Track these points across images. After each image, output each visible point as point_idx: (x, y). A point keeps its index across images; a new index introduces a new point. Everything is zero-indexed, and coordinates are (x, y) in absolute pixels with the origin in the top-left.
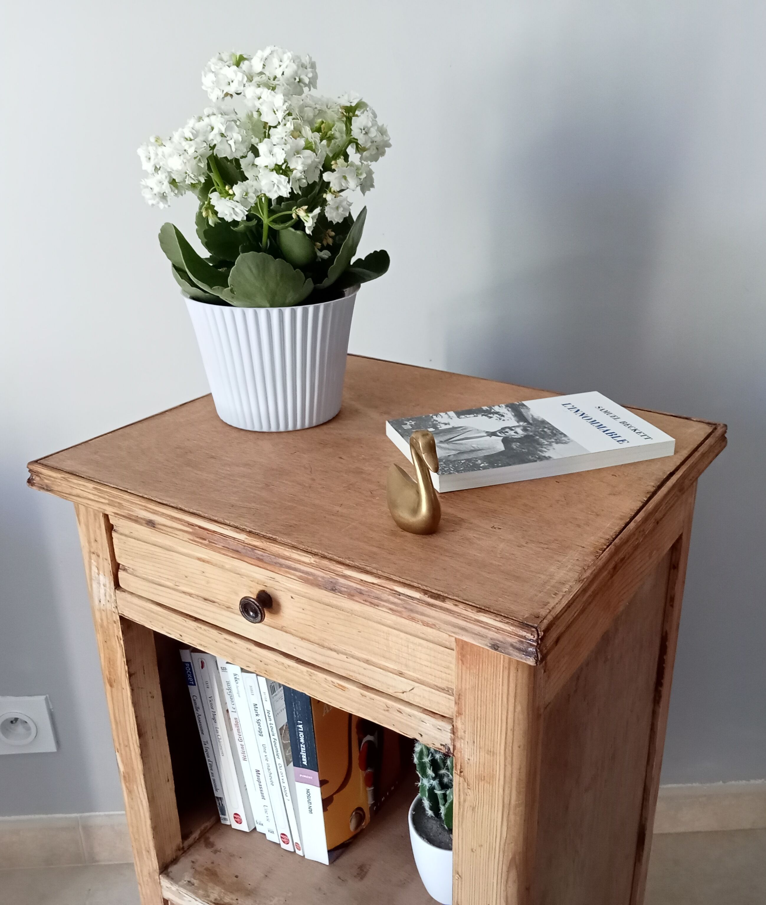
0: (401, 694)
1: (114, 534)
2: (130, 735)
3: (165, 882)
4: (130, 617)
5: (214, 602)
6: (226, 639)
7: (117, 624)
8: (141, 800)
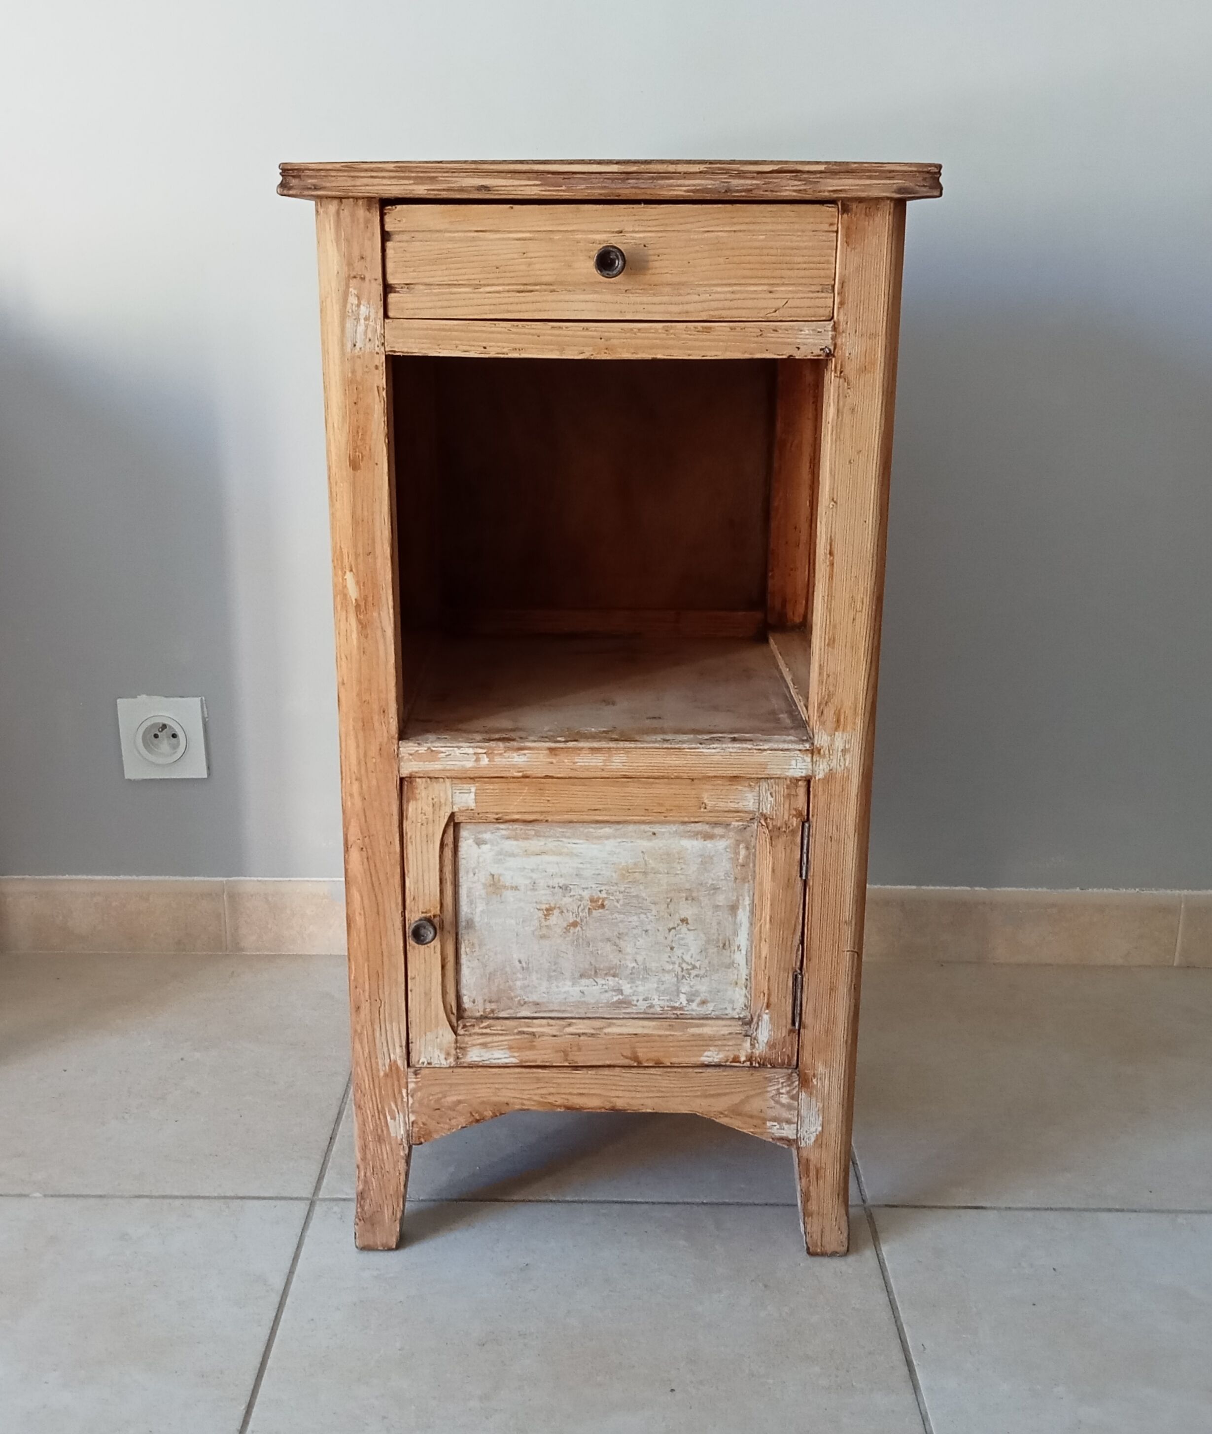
0: (774, 314)
1: (389, 244)
2: (378, 533)
3: (408, 748)
4: (405, 350)
5: (532, 291)
6: (553, 327)
7: (380, 368)
8: (383, 631)
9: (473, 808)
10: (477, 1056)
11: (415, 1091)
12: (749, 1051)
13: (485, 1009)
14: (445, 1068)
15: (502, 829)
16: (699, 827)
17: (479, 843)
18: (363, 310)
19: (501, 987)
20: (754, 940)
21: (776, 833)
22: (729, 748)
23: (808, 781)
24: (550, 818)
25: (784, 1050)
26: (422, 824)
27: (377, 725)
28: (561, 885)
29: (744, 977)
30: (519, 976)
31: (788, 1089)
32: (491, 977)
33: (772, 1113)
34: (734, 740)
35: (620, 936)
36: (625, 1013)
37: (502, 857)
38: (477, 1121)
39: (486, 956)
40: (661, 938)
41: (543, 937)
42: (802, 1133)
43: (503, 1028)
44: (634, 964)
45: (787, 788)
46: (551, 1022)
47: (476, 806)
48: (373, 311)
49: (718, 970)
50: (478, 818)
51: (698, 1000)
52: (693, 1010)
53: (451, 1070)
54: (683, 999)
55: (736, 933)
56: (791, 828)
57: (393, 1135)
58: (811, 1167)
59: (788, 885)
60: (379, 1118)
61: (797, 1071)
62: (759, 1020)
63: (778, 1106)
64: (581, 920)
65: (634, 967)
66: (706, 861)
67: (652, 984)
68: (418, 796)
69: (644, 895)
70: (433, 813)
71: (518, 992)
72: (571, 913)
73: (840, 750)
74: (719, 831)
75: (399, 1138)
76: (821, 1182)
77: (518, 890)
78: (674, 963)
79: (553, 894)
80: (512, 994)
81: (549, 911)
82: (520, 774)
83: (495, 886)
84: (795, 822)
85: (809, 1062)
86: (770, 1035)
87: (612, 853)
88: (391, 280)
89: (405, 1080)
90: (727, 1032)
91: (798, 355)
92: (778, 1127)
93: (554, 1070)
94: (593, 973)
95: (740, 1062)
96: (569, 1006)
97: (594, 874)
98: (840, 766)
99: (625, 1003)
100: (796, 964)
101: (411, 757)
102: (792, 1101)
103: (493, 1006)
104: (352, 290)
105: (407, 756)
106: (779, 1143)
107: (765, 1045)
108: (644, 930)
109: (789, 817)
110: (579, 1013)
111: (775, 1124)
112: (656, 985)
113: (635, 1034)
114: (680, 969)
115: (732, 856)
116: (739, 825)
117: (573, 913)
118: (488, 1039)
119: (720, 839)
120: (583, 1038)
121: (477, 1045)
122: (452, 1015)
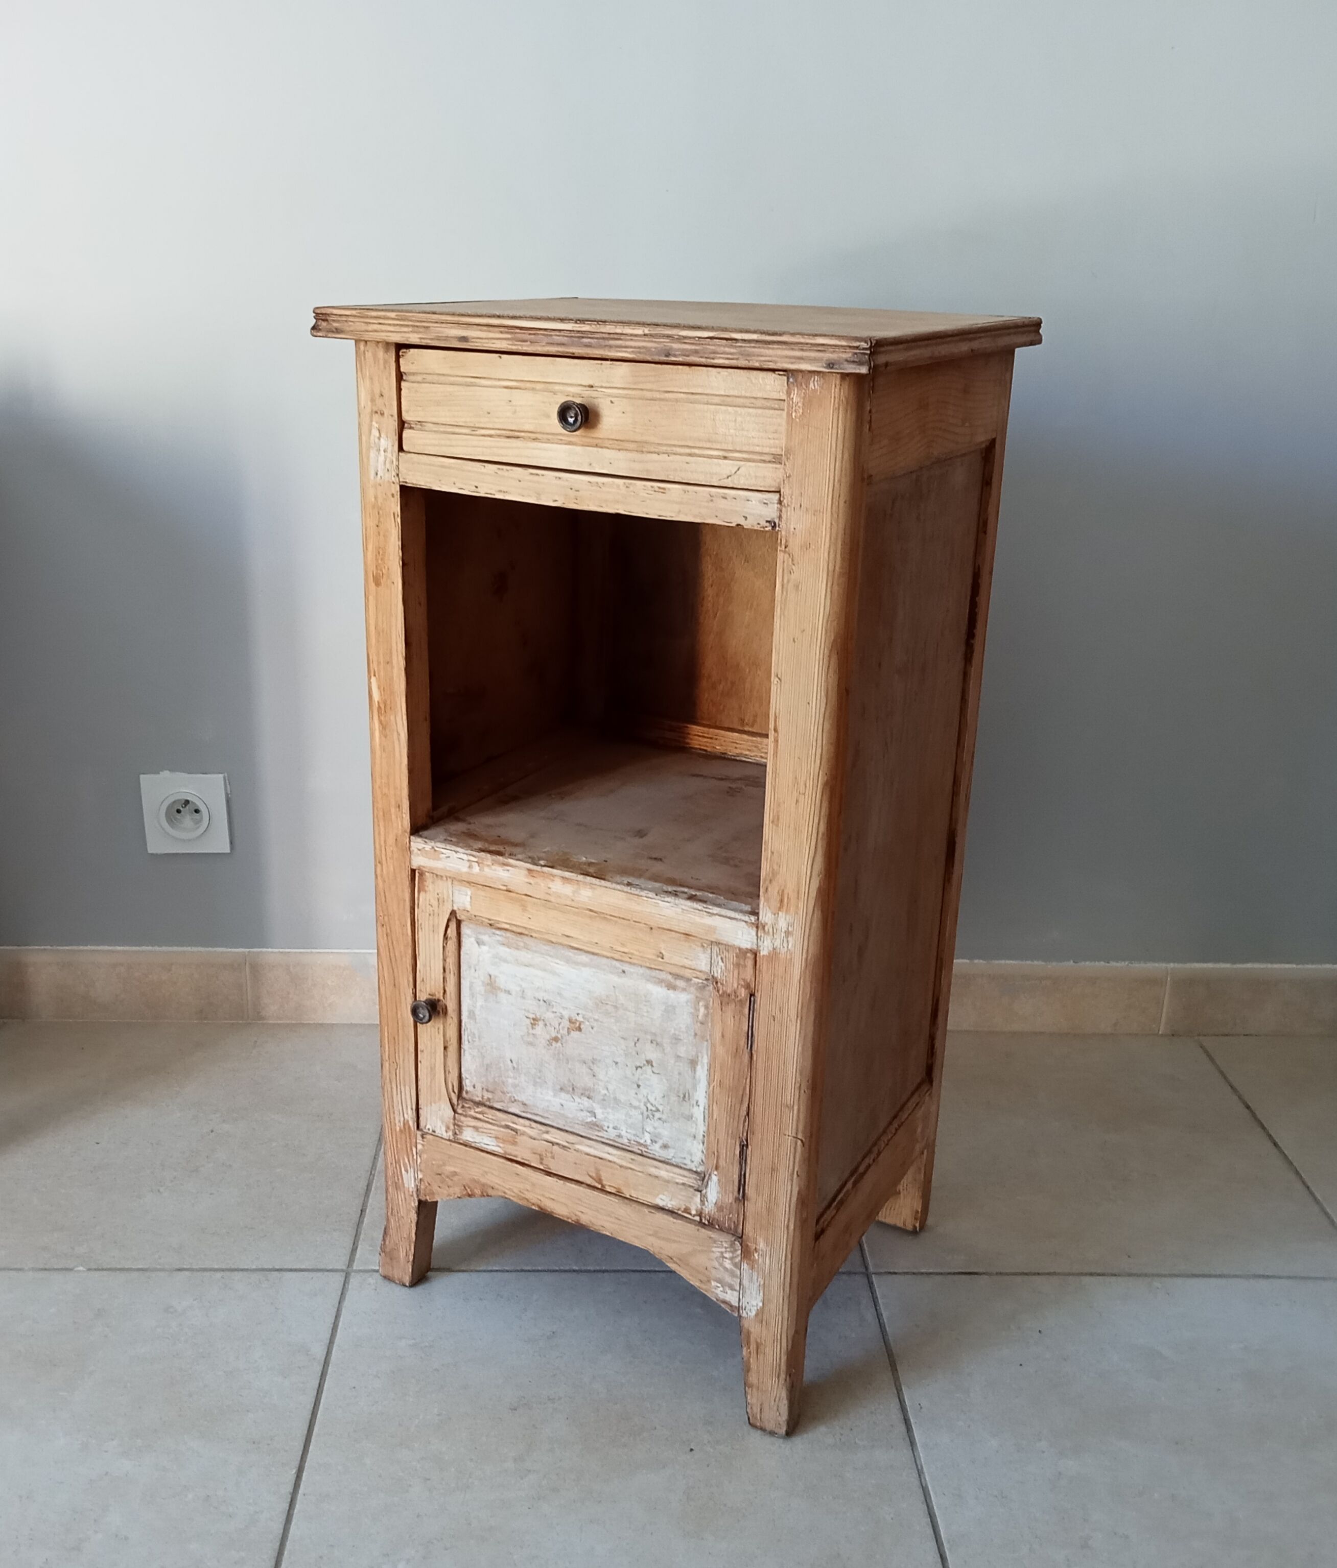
0: (726, 481)
1: (403, 384)
2: (394, 645)
3: (417, 843)
4: (414, 482)
5: (518, 437)
6: (532, 474)
7: (396, 496)
8: (399, 734)
9: (469, 910)
10: (471, 1137)
11: (423, 1151)
12: (699, 1207)
13: (483, 1097)
14: (446, 1139)
15: (498, 935)
16: (663, 976)
17: (479, 943)
18: (383, 442)
19: (496, 1080)
20: (711, 1098)
21: (725, 999)
22: (682, 905)
23: (755, 954)
24: (534, 935)
25: (731, 1216)
26: (429, 916)
27: (393, 817)
28: (545, 999)
29: (702, 1133)
30: (511, 1074)
31: (731, 1255)
33: (714, 1273)
34: (691, 898)
35: (594, 1061)
36: (595, 1135)
37: (497, 960)
38: (469, 1195)
39: (485, 1048)
40: (628, 1073)
41: (531, 1044)
42: (744, 1303)
43: (494, 1118)
44: (605, 1092)
45: (736, 957)
46: (534, 1125)
47: (473, 908)
48: (390, 445)
49: (678, 1118)
50: (476, 920)
51: (660, 1143)
52: (655, 1151)
53: (448, 1143)
54: (647, 1138)
55: (694, 1087)
56: (739, 998)
57: (406, 1185)
58: (752, 1339)
59: (736, 1053)
60: (396, 1168)
61: (740, 1240)
62: (709, 1179)
63: (721, 1269)
64: (562, 1037)
65: (606, 1094)
66: (670, 1010)
67: (621, 1115)
68: (426, 888)
69: (614, 1028)
70: (438, 907)
71: (510, 1089)
72: (553, 1028)
73: (783, 930)
74: (681, 983)
75: (411, 1190)
76: (761, 1357)
77: (510, 994)
78: (640, 1101)
79: (539, 1006)
80: (505, 1090)
81: (535, 1021)
82: (505, 888)
83: (492, 986)
84: (743, 993)
85: (751, 1234)
86: (718, 1197)
87: (587, 981)
88: (405, 417)
89: (414, 1140)
90: (681, 1181)
91: (747, 525)
92: (721, 1289)
93: (531, 1170)
94: (571, 1089)
95: (690, 1214)
96: (551, 1115)
97: (573, 997)
98: (784, 947)
99: (597, 1126)
100: (743, 1136)
101: (419, 852)
102: (734, 1269)
103: (490, 1096)
104: (374, 423)
105: (416, 850)
106: (723, 1305)
107: (713, 1205)
108: (614, 1062)
109: (738, 987)
110: (558, 1123)
111: (719, 1285)
112: (624, 1117)
113: (601, 1158)
114: (645, 1108)
115: (692, 1010)
116: (698, 983)
117: (555, 1028)
118: (479, 1124)
119: (681, 992)
120: (555, 1147)
121: (470, 1126)
122: (452, 1094)
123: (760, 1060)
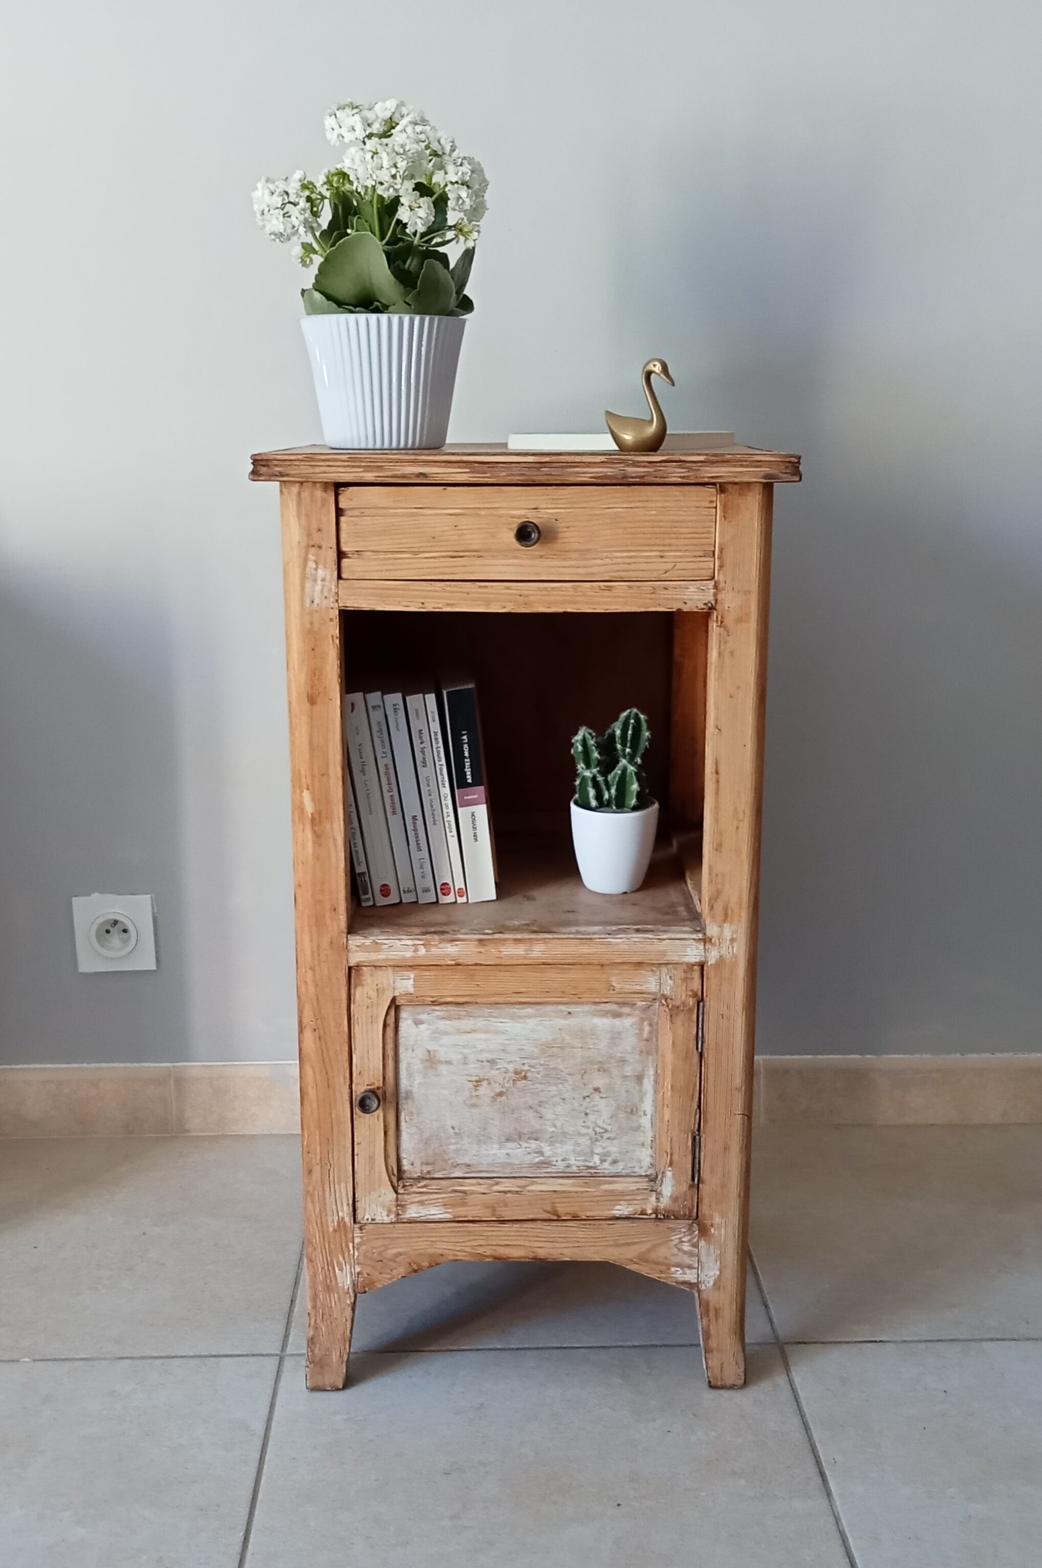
0: (664, 575)
1: (342, 518)
2: (332, 756)
3: (356, 941)
4: (356, 605)
5: (461, 557)
6: (480, 587)
7: (335, 621)
8: (335, 840)
9: (411, 992)
10: (415, 1213)
11: (360, 1244)
12: (655, 1204)
13: (422, 1171)
14: (387, 1224)
15: (437, 1010)
16: (608, 1007)
17: (417, 1023)
18: (321, 573)
19: (437, 1151)
20: (658, 1106)
21: (675, 1012)
22: (633, 937)
23: (702, 966)
24: (479, 1000)
25: (685, 1203)
26: (368, 1007)
27: (328, 921)
28: (488, 1059)
29: (649, 1139)
30: (453, 1141)
31: (689, 1237)
32: (427, 1142)
33: (675, 1260)
34: (638, 931)
35: (541, 1104)
36: (546, 1173)
37: (437, 1035)
38: (415, 1271)
39: (424, 1124)
40: (576, 1104)
41: (474, 1106)
42: (702, 1277)
43: (438, 1187)
44: (553, 1129)
45: (684, 972)
46: (480, 1181)
47: (415, 991)
48: (328, 573)
49: (626, 1132)
50: (417, 1001)
51: (610, 1159)
52: (605, 1169)
53: (391, 1226)
54: (596, 1159)
55: (641, 1100)
56: (687, 1007)
57: (341, 1285)
58: (711, 1307)
59: (687, 1057)
60: (328, 1270)
61: (696, 1221)
62: (662, 1177)
63: (681, 1254)
64: (507, 1091)
65: (553, 1132)
66: (615, 1037)
67: (569, 1147)
68: (364, 983)
69: (561, 1067)
70: (377, 997)
71: (452, 1155)
72: (498, 1085)
73: (728, 939)
74: (626, 1010)
75: (346, 1287)
76: (720, 1321)
77: (452, 1064)
78: (588, 1127)
79: (482, 1068)
80: (446, 1157)
81: (478, 1083)
82: (453, 962)
83: (431, 1061)
84: (691, 1002)
85: (707, 1213)
86: (673, 1190)
87: (532, 1031)
88: (344, 548)
89: (351, 1235)
90: (635, 1188)
91: (685, 609)
92: (681, 1272)
93: (484, 1224)
94: (517, 1137)
95: (646, 1214)
96: (496, 1167)
97: (518, 1049)
98: (729, 953)
99: (546, 1163)
100: (694, 1127)
101: (358, 949)
102: (692, 1249)
103: (430, 1168)
104: (310, 556)
105: (354, 948)
106: (682, 1287)
107: (668, 1199)
108: (561, 1098)
109: (686, 997)
110: (505, 1173)
111: (678, 1269)
112: (572, 1147)
113: (554, 1191)
114: (594, 1133)
115: (637, 1031)
116: (643, 1005)
117: (500, 1084)
118: (425, 1197)
119: (626, 1017)
120: (509, 1195)
121: (415, 1203)
122: (393, 1177)
123: (711, 1056)
